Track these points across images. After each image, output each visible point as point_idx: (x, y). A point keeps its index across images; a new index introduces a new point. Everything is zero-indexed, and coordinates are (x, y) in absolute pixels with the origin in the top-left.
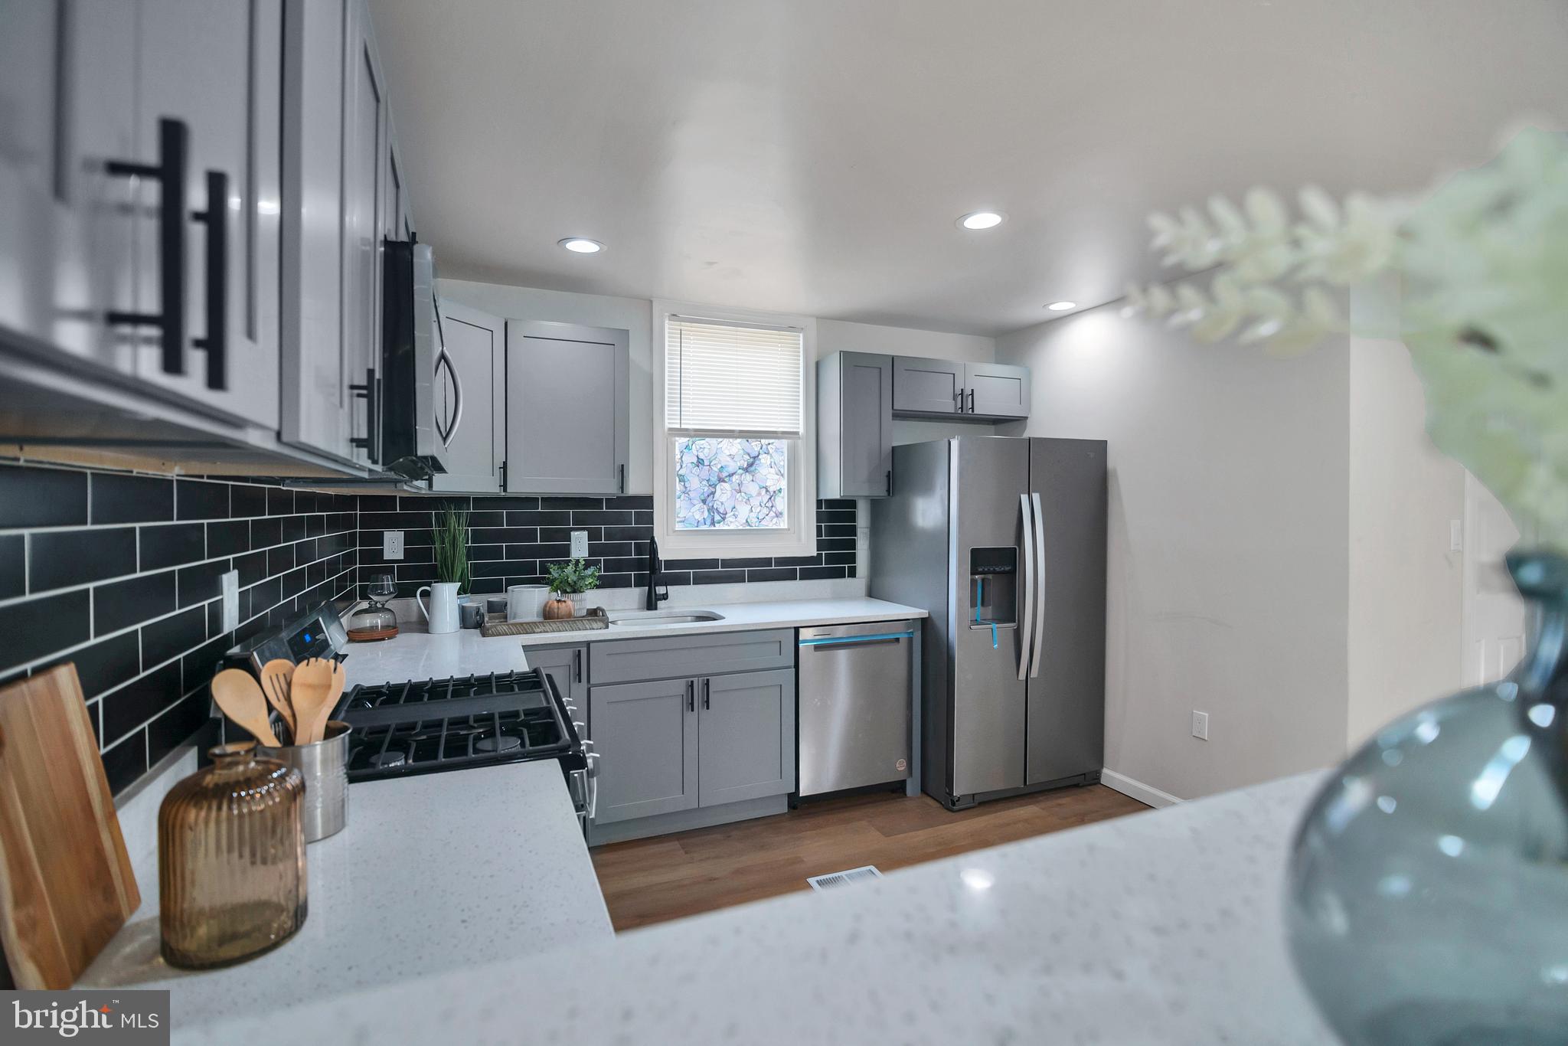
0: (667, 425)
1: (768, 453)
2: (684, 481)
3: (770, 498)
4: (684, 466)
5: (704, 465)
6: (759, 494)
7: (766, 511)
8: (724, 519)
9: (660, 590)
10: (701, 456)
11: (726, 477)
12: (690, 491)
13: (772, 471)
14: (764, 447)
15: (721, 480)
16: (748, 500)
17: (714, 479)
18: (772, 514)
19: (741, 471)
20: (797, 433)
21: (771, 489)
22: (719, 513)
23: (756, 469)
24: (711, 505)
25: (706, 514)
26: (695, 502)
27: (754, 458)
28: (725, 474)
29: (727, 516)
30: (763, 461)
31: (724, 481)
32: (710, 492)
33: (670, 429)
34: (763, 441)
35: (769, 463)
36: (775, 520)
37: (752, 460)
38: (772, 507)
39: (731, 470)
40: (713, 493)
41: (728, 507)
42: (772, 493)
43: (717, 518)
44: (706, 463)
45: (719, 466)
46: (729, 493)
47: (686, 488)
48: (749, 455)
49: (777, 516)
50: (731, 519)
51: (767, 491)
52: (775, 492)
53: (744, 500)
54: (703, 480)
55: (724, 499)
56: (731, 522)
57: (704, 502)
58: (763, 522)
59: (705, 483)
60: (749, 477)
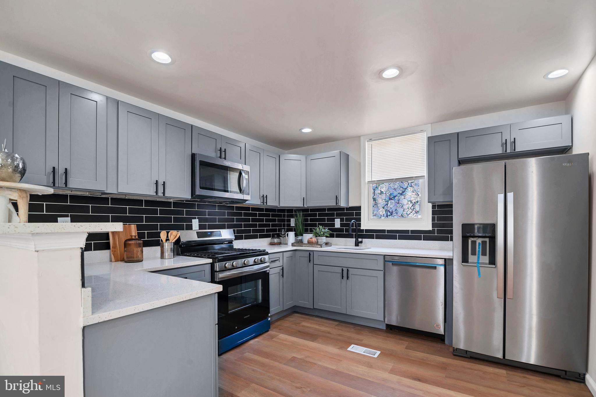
0: (367, 181)
1: (411, 186)
2: (375, 200)
3: (413, 205)
4: (375, 194)
5: (383, 194)
6: (408, 204)
7: (411, 210)
8: (392, 214)
9: (360, 240)
10: (382, 190)
11: (393, 197)
12: (378, 204)
13: (414, 194)
14: (410, 184)
15: (390, 199)
16: (402, 206)
17: (387, 199)
18: (414, 212)
19: (399, 195)
20: (424, 176)
21: (413, 201)
22: (389, 212)
23: (406, 193)
24: (386, 209)
25: (384, 212)
26: (380, 208)
27: (405, 189)
28: (392, 197)
29: (393, 213)
30: (409, 190)
31: (392, 199)
32: (386, 204)
33: (368, 182)
34: (409, 182)
35: (412, 190)
36: (415, 215)
37: (404, 190)
38: (414, 209)
39: (395, 195)
40: (387, 204)
41: (394, 210)
42: (414, 203)
43: (389, 214)
44: (384, 193)
45: (390, 193)
46: (394, 204)
47: (376, 203)
48: (402, 188)
49: (416, 213)
50: (395, 214)
51: (411, 202)
52: (415, 202)
53: (401, 207)
54: (383, 199)
55: (391, 206)
56: (395, 216)
57: (383, 208)
58: (410, 216)
59: (384, 200)
60: (403, 197)
